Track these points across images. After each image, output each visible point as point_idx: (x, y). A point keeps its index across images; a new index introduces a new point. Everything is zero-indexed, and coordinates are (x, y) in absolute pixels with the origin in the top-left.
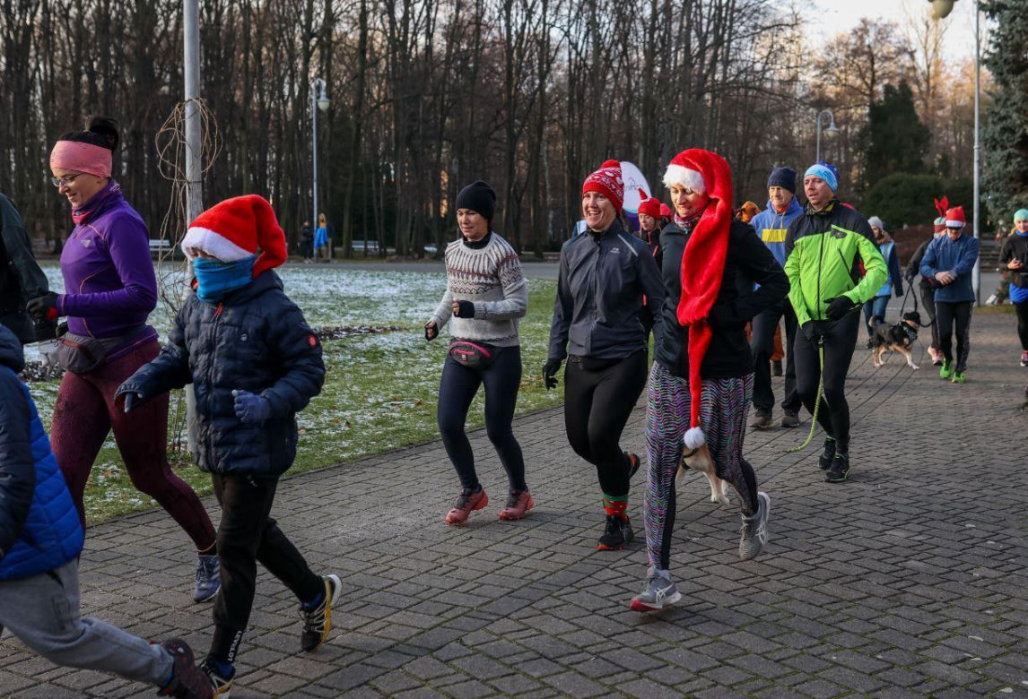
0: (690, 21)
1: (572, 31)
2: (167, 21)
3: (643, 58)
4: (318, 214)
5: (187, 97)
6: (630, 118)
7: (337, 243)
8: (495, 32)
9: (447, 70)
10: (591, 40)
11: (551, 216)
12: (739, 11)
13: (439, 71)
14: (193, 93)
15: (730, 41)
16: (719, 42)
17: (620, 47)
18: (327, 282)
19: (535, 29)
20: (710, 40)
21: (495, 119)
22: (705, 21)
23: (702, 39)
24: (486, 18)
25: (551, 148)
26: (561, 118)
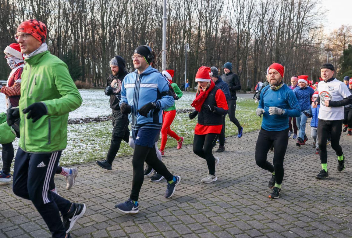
0: (290, 27)
1: (256, 30)
2: (148, 28)
3: (276, 37)
4: (187, 79)
5: (163, 49)
6: (271, 53)
7: (191, 87)
8: (234, 31)
9: (221, 41)
10: (261, 32)
11: (248, 81)
12: (305, 23)
13: (219, 42)
14: (165, 48)
15: (301, 32)
16: (298, 32)
17: (269, 34)
18: (189, 97)
19: (246, 29)
20: (296, 32)
21: (234, 54)
22: (294, 27)
23: (293, 32)
24: (232, 27)
25: (249, 62)
26: (252, 54)
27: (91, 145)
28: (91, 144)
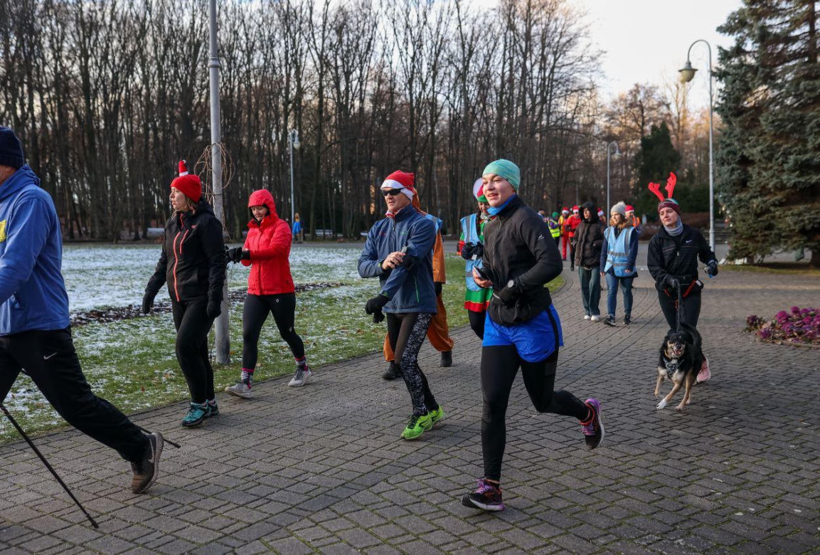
0: (525, 89)
1: (451, 96)
2: (201, 95)
3: (496, 112)
4: (294, 213)
5: (213, 142)
6: (488, 149)
7: (306, 231)
8: (403, 98)
9: (373, 122)
10: (463, 101)
12: (556, 81)
13: (368, 123)
14: (216, 140)
15: (551, 100)
16: (544, 101)
17: (481, 105)
18: (300, 256)
19: (428, 95)
20: (538, 99)
21: (403, 152)
22: (535, 88)
23: (533, 98)
24: (397, 89)
25: (439, 170)
26: (445, 151)
27: (27, 394)
28: (29, 391)
